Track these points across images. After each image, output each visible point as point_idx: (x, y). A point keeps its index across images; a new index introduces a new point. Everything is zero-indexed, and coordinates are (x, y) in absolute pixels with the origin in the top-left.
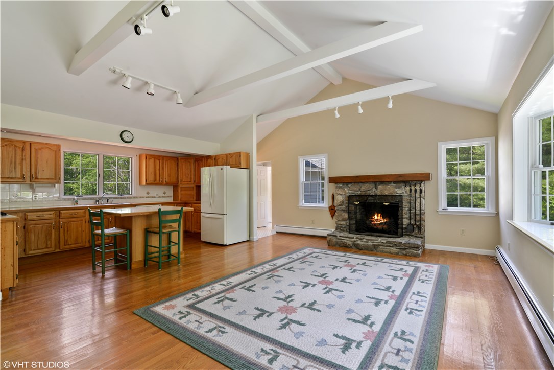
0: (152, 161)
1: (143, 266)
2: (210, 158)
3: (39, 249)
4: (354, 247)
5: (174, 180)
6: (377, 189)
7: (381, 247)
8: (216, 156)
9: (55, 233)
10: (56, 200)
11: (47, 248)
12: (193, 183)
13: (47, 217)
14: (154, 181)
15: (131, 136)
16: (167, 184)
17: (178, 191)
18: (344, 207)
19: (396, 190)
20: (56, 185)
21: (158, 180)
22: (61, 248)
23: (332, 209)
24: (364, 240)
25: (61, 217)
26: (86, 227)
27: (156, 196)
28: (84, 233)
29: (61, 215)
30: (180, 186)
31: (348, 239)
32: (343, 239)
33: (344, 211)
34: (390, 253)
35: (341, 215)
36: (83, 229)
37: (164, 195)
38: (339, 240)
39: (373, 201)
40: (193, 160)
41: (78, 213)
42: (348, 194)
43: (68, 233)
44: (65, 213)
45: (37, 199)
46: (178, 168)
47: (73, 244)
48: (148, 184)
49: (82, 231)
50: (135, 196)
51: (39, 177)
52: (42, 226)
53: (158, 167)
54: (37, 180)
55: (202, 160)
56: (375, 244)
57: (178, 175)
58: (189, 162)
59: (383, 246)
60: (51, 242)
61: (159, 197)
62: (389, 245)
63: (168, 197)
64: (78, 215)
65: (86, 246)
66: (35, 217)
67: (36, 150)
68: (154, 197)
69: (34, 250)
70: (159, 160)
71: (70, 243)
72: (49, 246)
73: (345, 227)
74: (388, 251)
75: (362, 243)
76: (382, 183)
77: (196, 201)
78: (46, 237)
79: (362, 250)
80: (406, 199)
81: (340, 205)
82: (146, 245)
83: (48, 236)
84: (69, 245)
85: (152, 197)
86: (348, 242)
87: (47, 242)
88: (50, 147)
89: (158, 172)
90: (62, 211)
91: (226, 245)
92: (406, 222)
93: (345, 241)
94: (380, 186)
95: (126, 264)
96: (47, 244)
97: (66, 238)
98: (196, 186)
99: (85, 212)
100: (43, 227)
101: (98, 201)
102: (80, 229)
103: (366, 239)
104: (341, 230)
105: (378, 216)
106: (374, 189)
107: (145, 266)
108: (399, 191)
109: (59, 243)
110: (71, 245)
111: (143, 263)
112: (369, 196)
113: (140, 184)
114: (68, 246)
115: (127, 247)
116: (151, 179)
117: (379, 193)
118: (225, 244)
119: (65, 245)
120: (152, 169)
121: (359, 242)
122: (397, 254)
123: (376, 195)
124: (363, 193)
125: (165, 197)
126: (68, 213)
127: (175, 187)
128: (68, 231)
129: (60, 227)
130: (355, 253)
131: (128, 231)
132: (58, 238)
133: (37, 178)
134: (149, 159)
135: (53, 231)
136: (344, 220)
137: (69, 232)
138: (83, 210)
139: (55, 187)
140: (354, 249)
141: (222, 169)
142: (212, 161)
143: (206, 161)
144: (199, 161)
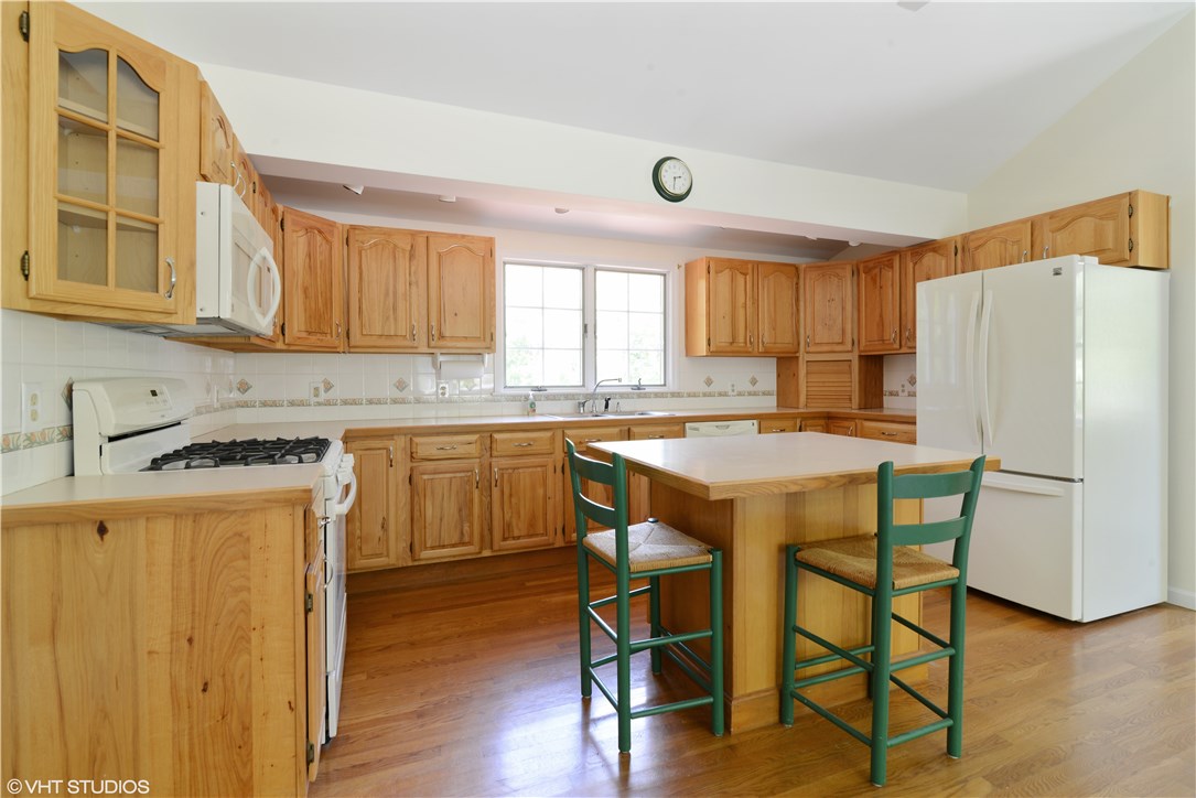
0: (725, 276)
1: (773, 718)
2: (934, 250)
3: (444, 547)
5: (784, 340)
8: (966, 238)
9: (481, 501)
10: (486, 400)
11: (462, 544)
12: (849, 347)
13: (461, 450)
14: (731, 343)
15: (686, 176)
16: (766, 354)
17: (795, 375)
20: (487, 356)
21: (741, 339)
22: (496, 547)
25: (495, 453)
26: (555, 484)
27: (729, 389)
28: (550, 503)
29: (494, 446)
30: (803, 357)
36: (550, 493)
37: (752, 389)
40: (849, 269)
41: (534, 440)
43: (510, 502)
44: (504, 441)
45: (447, 396)
46: (797, 300)
47: (524, 537)
48: (715, 353)
49: (545, 498)
50: (676, 390)
51: (447, 334)
52: (451, 478)
53: (741, 300)
54: (442, 343)
55: (891, 267)
57: (798, 321)
58: (837, 275)
60: (471, 526)
61: (740, 394)
63: (764, 394)
64: (536, 448)
65: (557, 545)
66: (434, 453)
67: (440, 255)
68: (726, 394)
69: (433, 548)
70: (745, 274)
71: (516, 533)
72: (466, 539)
77: (860, 409)
78: (460, 510)
82: (788, 627)
83: (465, 508)
84: (514, 538)
85: (720, 395)
87: (462, 526)
88: (470, 246)
89: (741, 313)
90: (496, 436)
91: (1078, 624)
95: (711, 705)
96: (462, 533)
97: (507, 517)
98: (860, 357)
99: (553, 439)
100: (454, 480)
101: (584, 404)
102: (540, 492)
107: (782, 719)
109: (491, 530)
110: (519, 538)
111: (773, 703)
113: (687, 355)
114: (510, 543)
115: (712, 628)
116: (723, 338)
118: (1075, 618)
119: (505, 539)
120: (723, 307)
125: (755, 394)
126: (511, 440)
127: (786, 362)
128: (511, 495)
129: (493, 484)
131: (719, 553)
132: (488, 513)
133: (441, 337)
134: (717, 272)
135: (476, 493)
137: (513, 500)
138: (549, 434)
139: (483, 362)
141: (1057, 273)
142: (944, 262)
143: (911, 265)
144: (875, 267)
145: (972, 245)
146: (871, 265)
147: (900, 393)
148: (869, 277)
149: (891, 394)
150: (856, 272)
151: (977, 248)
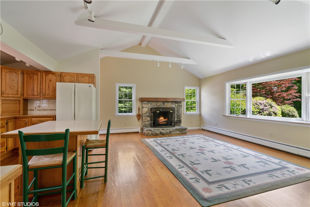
2: (52, 74)
4: (160, 135)
6: (164, 104)
7: (173, 132)
8: (61, 73)
12: (20, 96)
18: (148, 114)
19: (172, 105)
23: (139, 116)
24: (166, 130)
30: (1, 98)
31: (157, 131)
32: (155, 131)
33: (148, 116)
34: (177, 134)
35: (146, 119)
38: (153, 132)
39: (162, 111)
40: (20, 71)
42: (150, 107)
55: (37, 75)
56: (170, 131)
58: (15, 73)
59: (173, 131)
62: (176, 130)
73: (148, 125)
74: (176, 133)
75: (164, 132)
76: (167, 102)
77: (24, 115)
79: (164, 135)
80: (176, 109)
81: (146, 113)
86: (158, 132)
92: (176, 119)
93: (156, 132)
94: (166, 104)
98: (23, 99)
103: (166, 129)
104: (146, 127)
105: (162, 118)
106: (163, 105)
108: (173, 106)
112: (161, 108)
117: (165, 107)
121: (163, 131)
122: (179, 134)
123: (164, 108)
124: (158, 107)
130: (161, 137)
136: (148, 121)
140: (161, 135)
141: (90, 87)
142: (55, 77)
143: (45, 76)
144: (31, 74)
145: (63, 75)
146: (29, 72)
147: (35, 110)
148: (28, 76)
149: (31, 110)
150: (23, 73)
151: (64, 76)
